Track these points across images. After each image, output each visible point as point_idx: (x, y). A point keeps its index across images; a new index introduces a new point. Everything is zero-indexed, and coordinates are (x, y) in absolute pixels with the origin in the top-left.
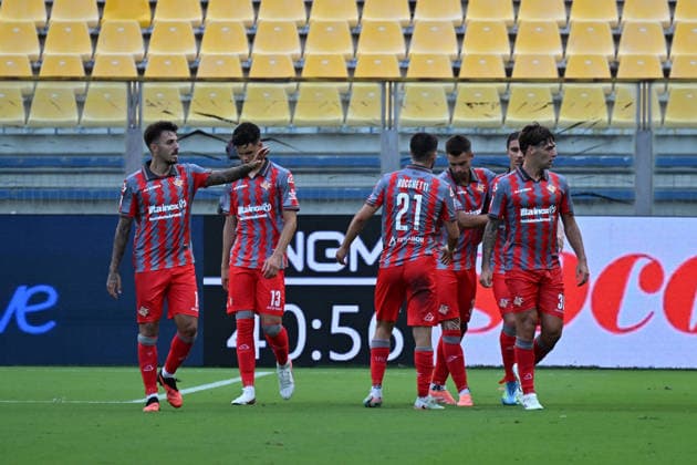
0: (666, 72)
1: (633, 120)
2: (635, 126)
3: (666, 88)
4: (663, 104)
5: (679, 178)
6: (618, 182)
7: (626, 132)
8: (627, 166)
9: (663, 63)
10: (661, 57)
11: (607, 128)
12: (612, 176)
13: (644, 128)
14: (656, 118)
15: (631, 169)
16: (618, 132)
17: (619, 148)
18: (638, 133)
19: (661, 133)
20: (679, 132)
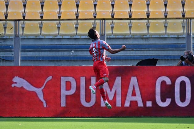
0: (24, 17)
1: (13, 33)
2: (14, 35)
3: (24, 22)
4: (23, 28)
5: (29, 53)
6: (8, 54)
7: (11, 37)
8: (11, 49)
9: (23, 14)
10: (22, 12)
11: (4, 36)
12: (6, 52)
13: (17, 36)
14: (21, 33)
15: (13, 50)
16: (8, 37)
17: (8, 43)
18: (15, 38)
19: (22, 38)
20: (28, 37)
